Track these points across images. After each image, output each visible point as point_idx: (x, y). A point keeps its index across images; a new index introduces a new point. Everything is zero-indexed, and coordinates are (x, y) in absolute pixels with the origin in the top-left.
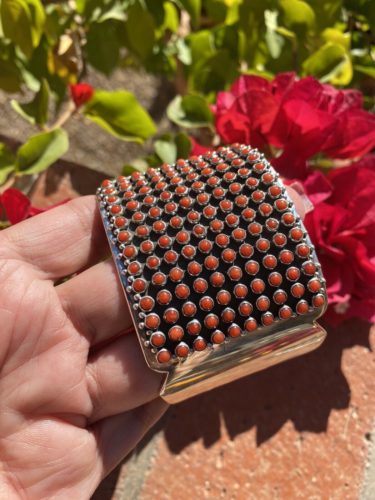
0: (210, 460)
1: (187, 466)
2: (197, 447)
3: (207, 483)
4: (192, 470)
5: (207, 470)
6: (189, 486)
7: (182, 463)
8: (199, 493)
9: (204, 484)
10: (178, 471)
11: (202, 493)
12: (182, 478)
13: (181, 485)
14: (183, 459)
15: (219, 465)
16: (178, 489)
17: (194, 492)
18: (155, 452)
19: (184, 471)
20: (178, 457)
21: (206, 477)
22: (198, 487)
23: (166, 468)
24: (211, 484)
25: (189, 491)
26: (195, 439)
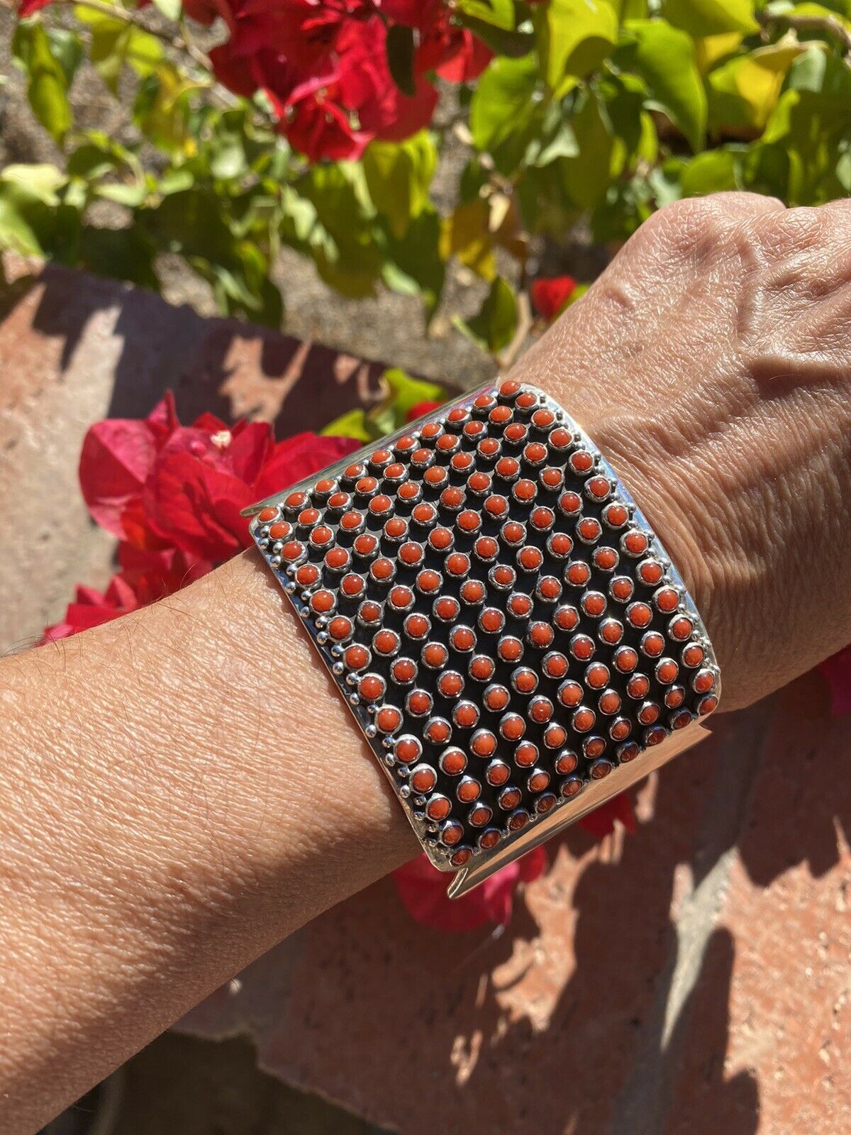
0: (824, 897)
1: (783, 907)
2: (799, 875)
3: (822, 936)
4: (793, 913)
5: (821, 913)
6: (790, 940)
7: (775, 900)
8: (810, 952)
9: (817, 938)
10: (768, 915)
11: (816, 951)
12: (776, 926)
13: (776, 938)
14: (777, 895)
15: (841, 906)
16: (771, 944)
17: (801, 949)
18: (725, 883)
19: (780, 914)
20: (767, 893)
21: (819, 926)
22: (807, 943)
23: (748, 909)
24: (828, 936)
25: (792, 948)
26: (793, 862)
